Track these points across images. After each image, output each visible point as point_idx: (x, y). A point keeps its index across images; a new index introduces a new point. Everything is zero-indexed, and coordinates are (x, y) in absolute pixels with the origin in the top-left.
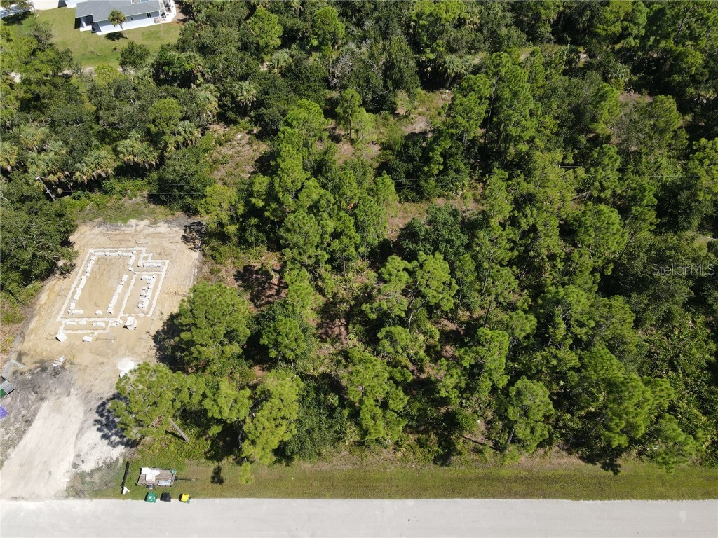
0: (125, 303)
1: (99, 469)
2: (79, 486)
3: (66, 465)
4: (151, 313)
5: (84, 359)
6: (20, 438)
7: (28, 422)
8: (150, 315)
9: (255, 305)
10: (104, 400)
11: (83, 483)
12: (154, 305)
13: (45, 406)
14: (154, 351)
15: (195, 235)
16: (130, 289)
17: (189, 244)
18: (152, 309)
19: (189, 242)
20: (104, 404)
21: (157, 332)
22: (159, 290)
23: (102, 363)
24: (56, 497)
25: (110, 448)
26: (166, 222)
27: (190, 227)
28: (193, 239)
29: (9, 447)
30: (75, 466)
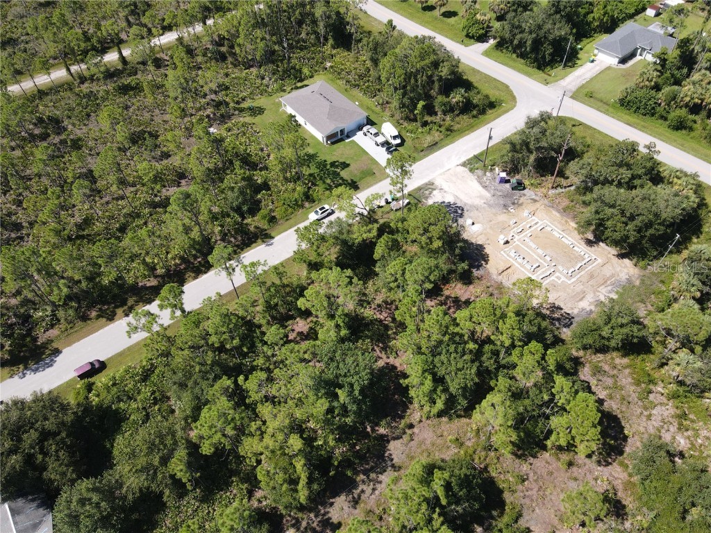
0: (526, 249)
1: (430, 194)
2: (431, 186)
3: (445, 186)
4: (503, 254)
5: (503, 217)
6: (479, 182)
7: (485, 187)
8: (502, 252)
9: (451, 297)
10: (465, 211)
11: (430, 188)
12: (508, 258)
13: (487, 194)
14: (474, 241)
15: (556, 315)
16: (535, 256)
17: (549, 306)
18: (506, 256)
19: (551, 307)
20: (463, 210)
21: (484, 248)
22: (519, 266)
23: (491, 221)
24: (434, 179)
25: (436, 201)
26: (591, 311)
27: (570, 319)
28: (552, 312)
29: (478, 177)
30: (441, 189)
